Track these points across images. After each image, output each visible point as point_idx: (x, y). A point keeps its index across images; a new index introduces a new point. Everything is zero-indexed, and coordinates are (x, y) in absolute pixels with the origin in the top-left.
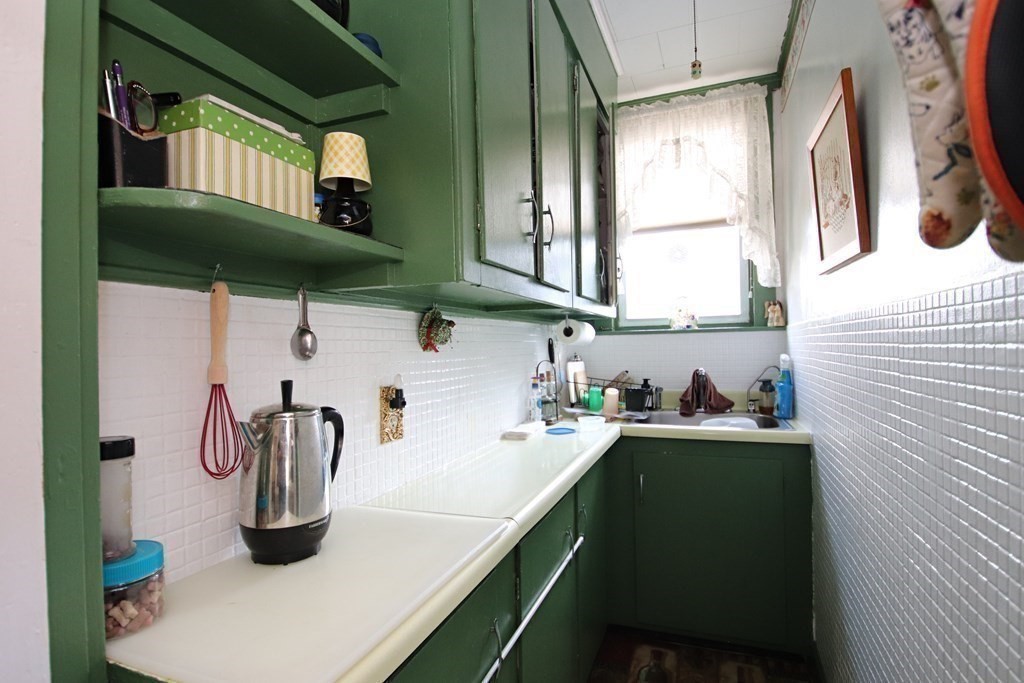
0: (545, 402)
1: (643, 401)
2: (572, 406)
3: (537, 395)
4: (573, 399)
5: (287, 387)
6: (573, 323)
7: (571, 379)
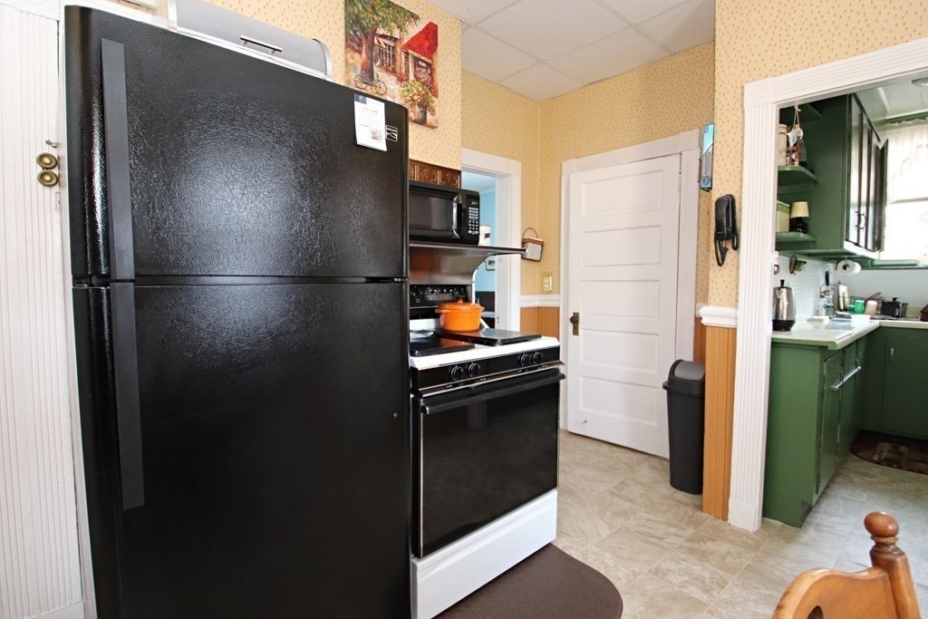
0: (827, 307)
1: (895, 312)
2: (841, 311)
3: (824, 301)
4: (842, 307)
5: (782, 282)
6: (849, 262)
7: (841, 295)
